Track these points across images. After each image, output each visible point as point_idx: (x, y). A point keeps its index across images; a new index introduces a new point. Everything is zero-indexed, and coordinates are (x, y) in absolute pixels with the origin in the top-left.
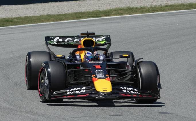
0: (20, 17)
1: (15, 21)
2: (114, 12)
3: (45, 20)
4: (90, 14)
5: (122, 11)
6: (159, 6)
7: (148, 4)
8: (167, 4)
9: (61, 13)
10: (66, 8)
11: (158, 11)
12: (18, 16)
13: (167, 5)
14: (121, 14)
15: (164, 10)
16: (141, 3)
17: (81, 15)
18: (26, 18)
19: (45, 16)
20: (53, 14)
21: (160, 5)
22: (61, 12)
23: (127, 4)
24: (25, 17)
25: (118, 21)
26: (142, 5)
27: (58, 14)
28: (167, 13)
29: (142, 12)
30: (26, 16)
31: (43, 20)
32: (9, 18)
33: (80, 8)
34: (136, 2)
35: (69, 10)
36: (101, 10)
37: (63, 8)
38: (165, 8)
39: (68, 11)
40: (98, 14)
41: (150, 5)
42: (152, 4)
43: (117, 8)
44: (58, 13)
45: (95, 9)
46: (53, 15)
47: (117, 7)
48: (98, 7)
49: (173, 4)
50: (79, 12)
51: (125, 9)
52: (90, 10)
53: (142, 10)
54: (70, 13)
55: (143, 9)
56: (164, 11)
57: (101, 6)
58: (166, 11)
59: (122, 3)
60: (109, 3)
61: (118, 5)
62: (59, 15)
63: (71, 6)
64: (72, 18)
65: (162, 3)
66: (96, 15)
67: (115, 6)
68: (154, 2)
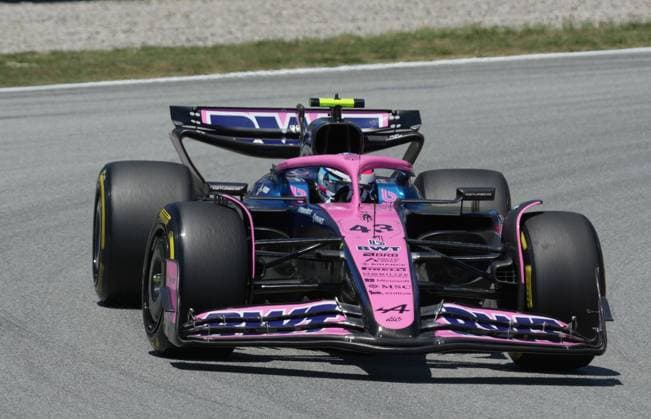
0: (33, 53)
1: (10, 69)
2: (417, 45)
4: (318, 51)
5: (447, 43)
6: (602, 24)
7: (557, 17)
8: (634, 16)
9: (200, 44)
10: (219, 20)
11: (595, 46)
12: (23, 48)
13: (634, 20)
14: (446, 54)
15: (620, 42)
16: (529, 12)
17: (280, 55)
18: (58, 55)
19: (135, 52)
20: (168, 43)
21: (605, 20)
22: (200, 39)
23: (469, 14)
24: (54, 53)
25: (430, 82)
26: (532, 19)
27: (187, 45)
28: (632, 56)
29: (530, 49)
30: (58, 48)
31: (128, 67)
33: (279, 22)
34: (506, 8)
35: (233, 30)
36: (361, 34)
37: (209, 23)
39: (229, 36)
40: (349, 50)
41: (564, 19)
42: (575, 13)
43: (427, 29)
44: (188, 40)
45: (338, 28)
46: (165, 49)
47: (426, 22)
48: (354, 20)
50: (271, 38)
51: (459, 32)
52: (317, 31)
54: (238, 42)
55: (535, 37)
56: (622, 46)
57: (365, 20)
58: (630, 46)
59: (449, 8)
60: (397, 9)
61: (434, 14)
62: (194, 50)
63: (241, 17)
64: (243, 62)
65: (616, 12)
66: (345, 54)
67: (421, 19)
68: (579, 8)
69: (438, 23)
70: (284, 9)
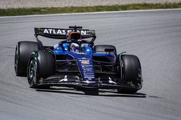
3: (69, 11)
32: (37, 8)
38: (178, 5)
53: (157, 6)
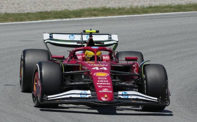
2: (87, 13)
3: (3, 19)
4: (57, 15)
5: (95, 12)
6: (141, 7)
7: (128, 5)
8: (150, 4)
9: (22, 12)
10: (28, 6)
11: (139, 13)
13: (150, 6)
14: (95, 15)
15: (146, 12)
16: (120, 3)
17: (46, 15)
19: (3, 15)
20: (13, 12)
21: (142, 6)
22: (22, 11)
23: (102, 3)
25: (91, 24)
26: (121, 5)
27: (19, 13)
28: (150, 16)
29: (120, 14)
33: (46, 6)
34: (113, 2)
35: (32, 8)
36: (70, 9)
37: (25, 6)
39: (31, 10)
41: (130, 5)
42: (133, 4)
43: (90, 8)
44: (19, 11)
45: (64, 8)
46: (12, 14)
48: (68, 5)
49: (158, 5)
50: (44, 11)
51: (99, 9)
52: (57, 9)
53: (120, 11)
54: (34, 12)
56: (147, 13)
57: (72, 5)
58: (149, 13)
59: (96, 2)
60: (81, 2)
61: (92, 4)
63: (35, 4)
64: (35, 18)
65: (145, 3)
66: (65, 15)
67: (88, 5)
68: (134, 2)
69: (93, 6)
70: (47, 2)
